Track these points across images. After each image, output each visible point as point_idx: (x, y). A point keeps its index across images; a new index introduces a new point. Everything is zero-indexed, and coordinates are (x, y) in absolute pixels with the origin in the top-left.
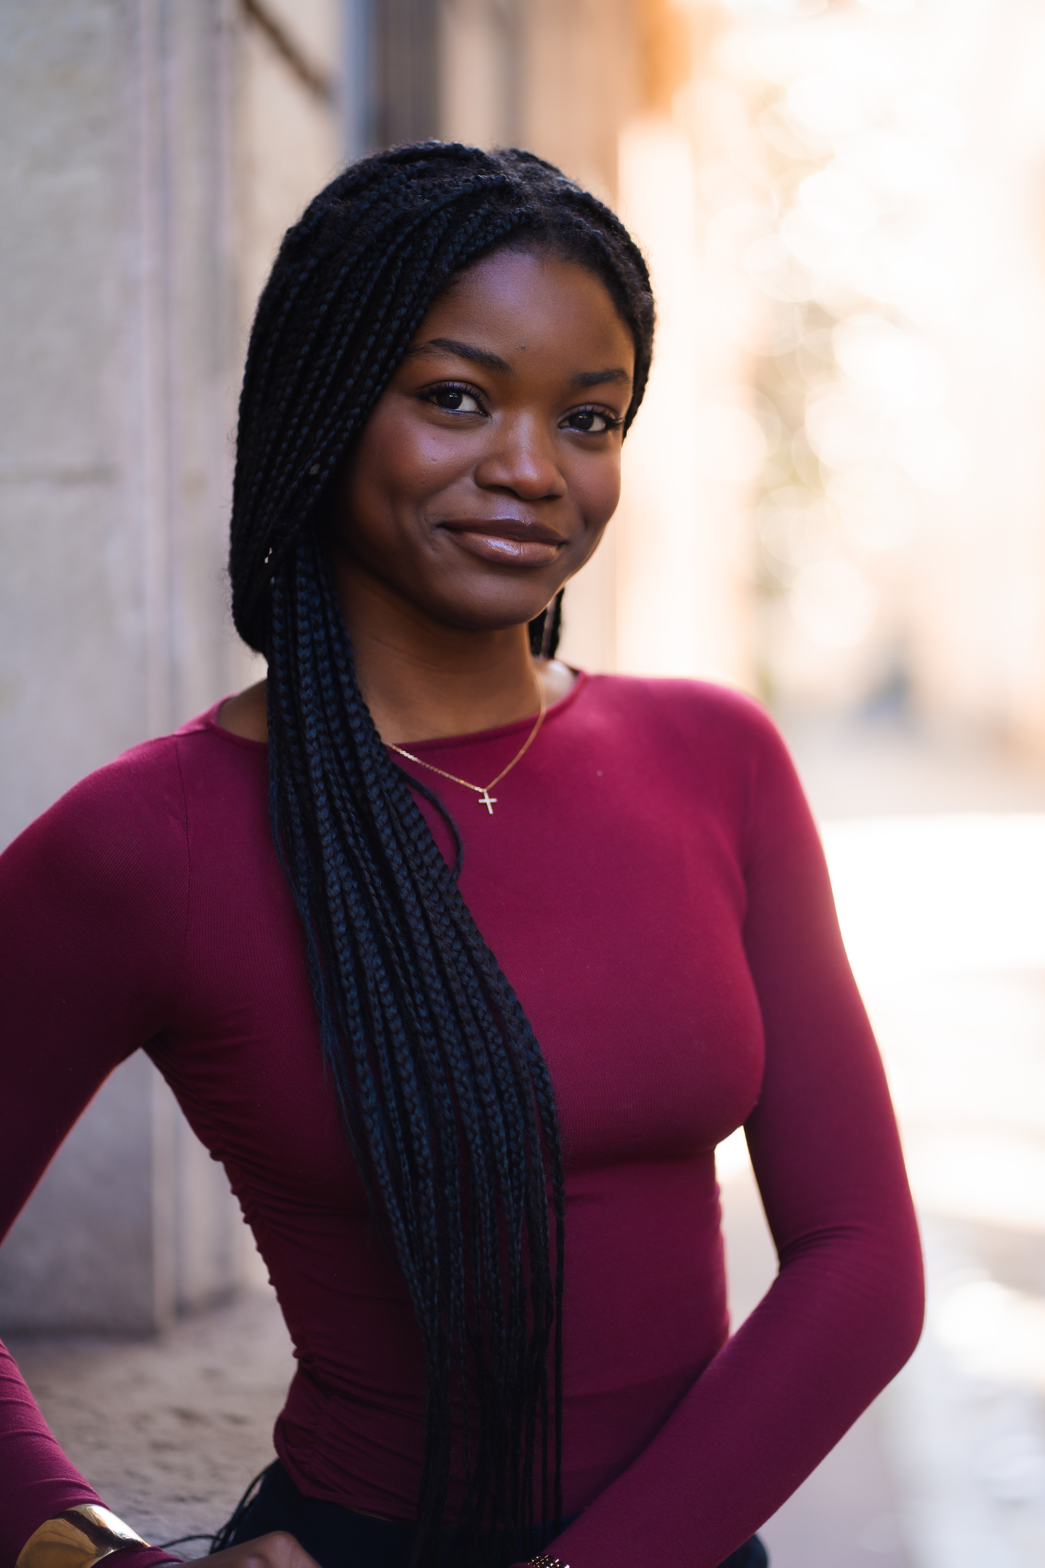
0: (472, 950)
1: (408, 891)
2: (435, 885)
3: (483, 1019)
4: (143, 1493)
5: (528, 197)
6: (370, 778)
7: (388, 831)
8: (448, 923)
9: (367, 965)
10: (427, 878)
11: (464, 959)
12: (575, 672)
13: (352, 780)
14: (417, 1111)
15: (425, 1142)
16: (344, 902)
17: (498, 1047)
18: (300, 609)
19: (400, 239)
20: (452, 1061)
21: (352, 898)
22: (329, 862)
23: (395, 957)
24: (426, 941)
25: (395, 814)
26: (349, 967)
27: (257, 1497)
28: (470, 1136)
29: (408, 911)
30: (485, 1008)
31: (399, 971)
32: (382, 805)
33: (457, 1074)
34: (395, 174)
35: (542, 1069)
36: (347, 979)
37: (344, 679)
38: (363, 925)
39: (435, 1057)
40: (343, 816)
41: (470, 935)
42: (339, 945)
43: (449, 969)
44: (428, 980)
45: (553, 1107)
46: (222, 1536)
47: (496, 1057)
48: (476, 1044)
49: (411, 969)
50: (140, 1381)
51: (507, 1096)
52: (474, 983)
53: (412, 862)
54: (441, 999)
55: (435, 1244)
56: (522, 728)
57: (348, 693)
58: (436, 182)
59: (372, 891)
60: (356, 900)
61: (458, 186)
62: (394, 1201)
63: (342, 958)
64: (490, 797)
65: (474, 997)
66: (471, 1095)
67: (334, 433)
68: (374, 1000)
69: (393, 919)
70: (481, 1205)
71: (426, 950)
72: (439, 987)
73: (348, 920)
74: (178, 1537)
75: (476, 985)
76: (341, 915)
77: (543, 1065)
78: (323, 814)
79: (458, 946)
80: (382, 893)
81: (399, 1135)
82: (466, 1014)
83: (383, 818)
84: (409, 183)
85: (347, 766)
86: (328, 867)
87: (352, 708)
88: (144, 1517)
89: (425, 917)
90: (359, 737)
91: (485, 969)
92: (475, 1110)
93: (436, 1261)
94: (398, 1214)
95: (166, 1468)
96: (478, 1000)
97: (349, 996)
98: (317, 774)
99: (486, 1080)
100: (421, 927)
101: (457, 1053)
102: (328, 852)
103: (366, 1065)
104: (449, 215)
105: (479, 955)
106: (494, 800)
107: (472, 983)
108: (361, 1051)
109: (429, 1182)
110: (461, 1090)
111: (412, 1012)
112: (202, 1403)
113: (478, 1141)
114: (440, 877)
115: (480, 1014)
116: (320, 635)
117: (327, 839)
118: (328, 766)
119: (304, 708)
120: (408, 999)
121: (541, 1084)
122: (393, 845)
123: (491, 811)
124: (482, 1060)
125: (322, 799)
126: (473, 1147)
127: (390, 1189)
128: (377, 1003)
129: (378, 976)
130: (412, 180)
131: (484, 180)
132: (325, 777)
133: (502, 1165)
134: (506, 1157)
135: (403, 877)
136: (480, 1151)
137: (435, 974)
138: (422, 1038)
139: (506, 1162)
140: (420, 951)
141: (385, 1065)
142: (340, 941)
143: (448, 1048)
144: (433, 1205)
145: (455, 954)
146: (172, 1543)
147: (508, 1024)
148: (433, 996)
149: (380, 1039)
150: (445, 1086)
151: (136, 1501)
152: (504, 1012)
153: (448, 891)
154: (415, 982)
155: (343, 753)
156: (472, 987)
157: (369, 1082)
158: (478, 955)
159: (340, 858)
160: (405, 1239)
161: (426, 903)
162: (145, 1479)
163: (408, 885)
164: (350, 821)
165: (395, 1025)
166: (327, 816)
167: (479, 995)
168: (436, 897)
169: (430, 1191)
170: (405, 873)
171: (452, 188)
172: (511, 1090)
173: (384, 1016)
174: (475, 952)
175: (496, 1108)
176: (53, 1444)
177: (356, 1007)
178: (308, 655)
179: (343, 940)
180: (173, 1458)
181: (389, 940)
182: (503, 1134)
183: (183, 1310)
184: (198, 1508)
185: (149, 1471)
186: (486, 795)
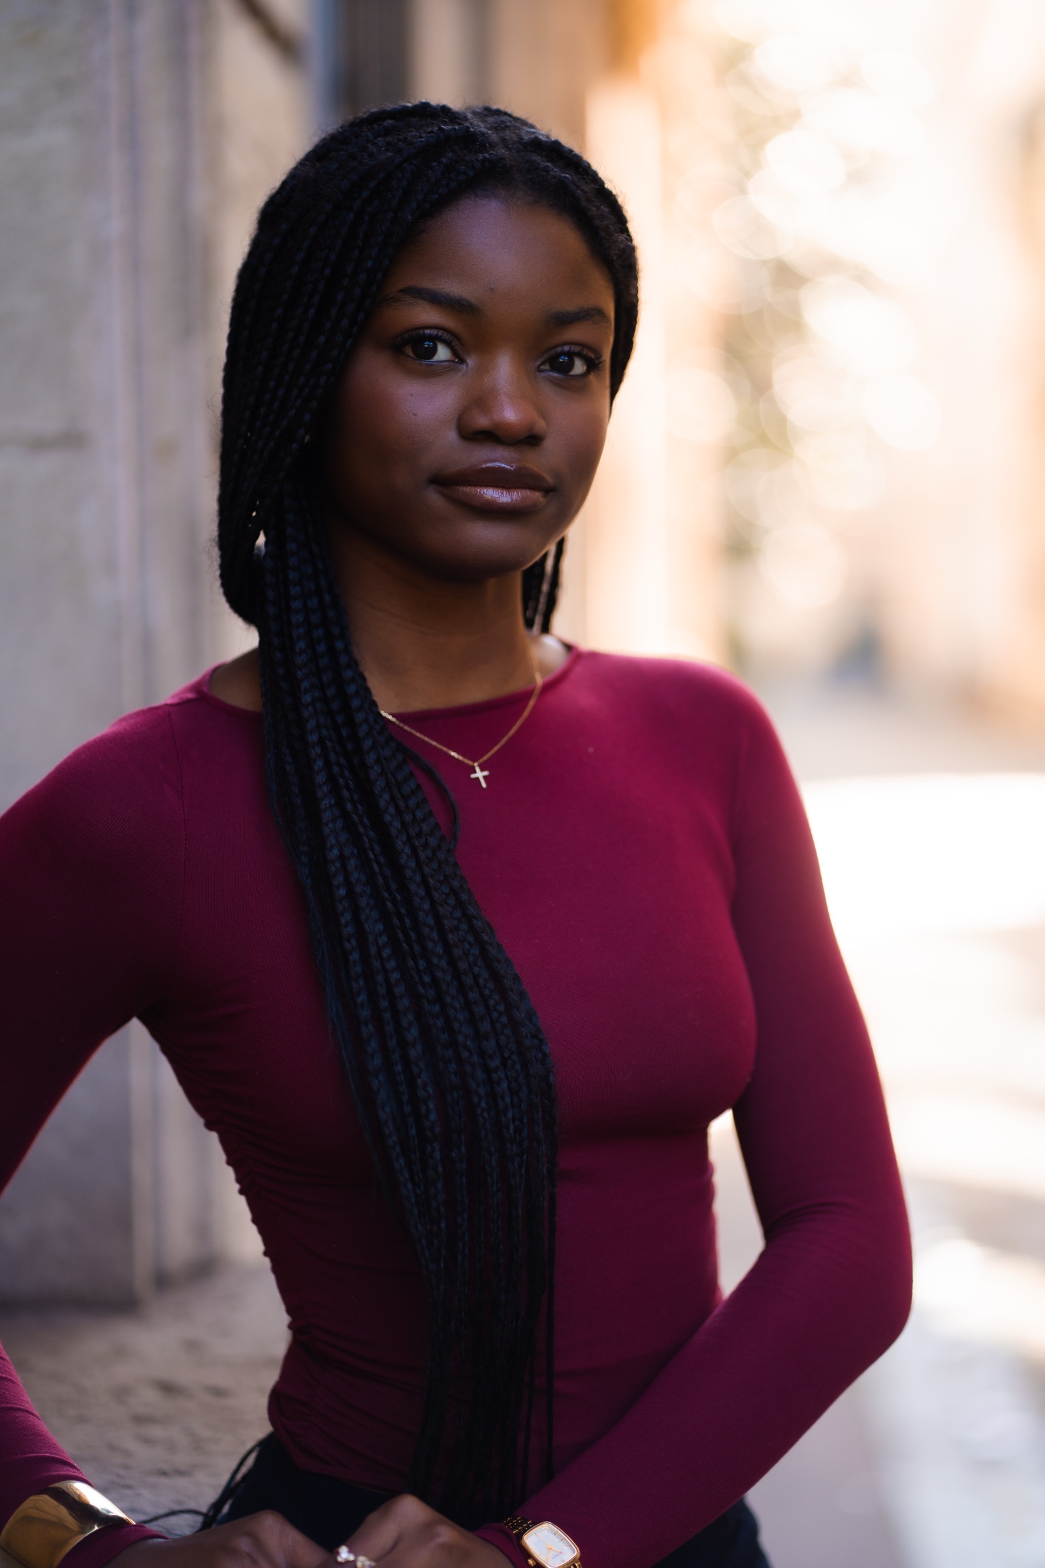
0: (473, 919)
1: (407, 856)
2: (434, 853)
3: (485, 987)
4: (126, 1467)
5: (493, 145)
6: (367, 744)
7: (386, 796)
8: (448, 891)
9: (368, 930)
10: (426, 846)
11: (464, 926)
12: (569, 647)
13: (350, 746)
14: (422, 1076)
15: (431, 1106)
16: (344, 867)
17: (500, 1014)
18: (292, 575)
19: (365, 194)
20: (456, 1025)
21: (352, 863)
22: (327, 826)
23: (396, 921)
24: (427, 906)
25: (393, 781)
26: (350, 930)
27: (250, 1472)
28: (476, 1099)
29: (408, 876)
30: (486, 976)
31: (401, 936)
32: (379, 771)
33: (461, 1038)
34: (363, 134)
35: (541, 1041)
36: (349, 941)
37: (339, 645)
38: (363, 890)
39: (440, 1022)
40: (340, 782)
41: (470, 904)
42: (340, 908)
43: (450, 936)
44: (430, 945)
45: (552, 1078)
46: (211, 1514)
47: (498, 1024)
48: (479, 1010)
49: (413, 935)
50: (121, 1353)
51: (509, 1063)
52: (475, 951)
53: (411, 829)
54: (443, 963)
55: (442, 1208)
56: (518, 700)
57: (344, 659)
58: (400, 137)
59: (372, 856)
60: (357, 865)
61: (421, 137)
62: (402, 1161)
63: (343, 921)
64: (482, 770)
66: (475, 1059)
67: (308, 390)
68: (377, 964)
69: (393, 886)
70: (488, 1169)
71: (427, 915)
72: (441, 951)
73: (348, 883)
74: (162, 1511)
75: (477, 952)
76: (340, 879)
77: (542, 1037)
78: (321, 778)
79: (458, 914)
80: (382, 860)
81: (405, 1098)
82: (468, 980)
83: (380, 783)
84: (375, 141)
85: (344, 732)
86: (327, 831)
87: (348, 674)
88: (127, 1492)
89: (424, 882)
90: (355, 703)
91: (485, 937)
92: (480, 1075)
93: (443, 1225)
94: (406, 1174)
95: (148, 1441)
96: (479, 967)
97: (351, 958)
98: (313, 738)
99: (490, 1045)
100: (422, 892)
101: (461, 1017)
102: (327, 816)
103: (370, 1027)
104: (412, 167)
105: (480, 924)
107: (472, 951)
108: (365, 1013)
109: (436, 1146)
110: (465, 1054)
111: (415, 975)
112: (184, 1374)
113: (484, 1105)
114: (439, 847)
115: (481, 981)
116: (313, 603)
117: (325, 802)
118: (324, 732)
119: (299, 672)
120: (411, 963)
121: (540, 1055)
122: (392, 810)
123: (484, 785)
124: (485, 1026)
125: (319, 764)
126: (479, 1110)
127: (398, 1149)
128: (380, 967)
129: (380, 942)
130: (379, 139)
131: (447, 130)
132: (321, 741)
133: (508, 1130)
134: (511, 1122)
135: (403, 842)
136: (486, 1115)
137: (436, 938)
138: (425, 1002)
139: (512, 1127)
140: (421, 916)
141: (390, 1029)
142: (341, 903)
143: (452, 1012)
144: (440, 1169)
145: (456, 922)
146: (156, 1519)
147: (510, 993)
148: (435, 960)
149: (384, 1004)
150: (450, 1051)
151: (118, 1475)
152: (505, 981)
153: (446, 860)
154: (417, 948)
155: (340, 719)
156: (473, 955)
157: (374, 1044)
158: (478, 924)
159: (339, 824)
160: (413, 1200)
161: (426, 870)
162: (127, 1453)
163: (407, 850)
164: (347, 787)
165: (399, 990)
166: (324, 780)
167: (480, 963)
168: (435, 865)
169: (437, 1155)
170: (404, 838)
171: (415, 140)
172: (514, 1057)
173: (387, 981)
174: (476, 921)
175: (501, 1074)
176: (36, 1420)
177: (359, 969)
178: (301, 619)
179: (344, 903)
180: (156, 1432)
181: (389, 905)
182: (508, 1100)
183: (163, 1281)
184: (181, 1482)
185: (131, 1445)
186: (478, 769)
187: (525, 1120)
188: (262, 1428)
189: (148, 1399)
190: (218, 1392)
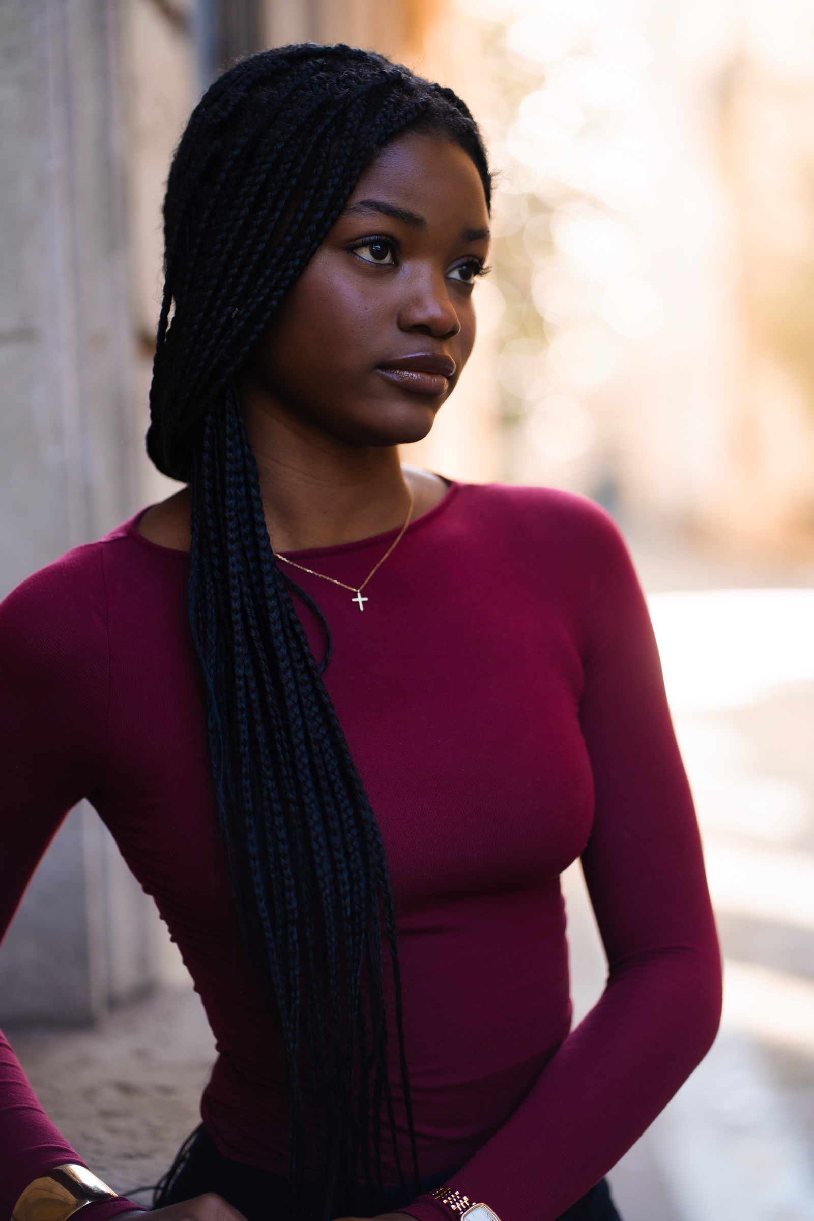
1: (289, 679)
3: (339, 792)
4: (98, 1152)
5: (417, 90)
6: (269, 579)
7: (278, 626)
8: (317, 710)
11: (327, 741)
12: (448, 483)
15: (293, 895)
17: (349, 816)
24: (299, 722)
29: (286, 695)
30: (340, 784)
40: (248, 610)
43: (314, 747)
46: (163, 1185)
47: (347, 824)
48: (331, 811)
49: (286, 746)
51: (353, 857)
52: (334, 762)
54: (307, 771)
59: (265, 677)
61: (367, 78)
64: (362, 596)
65: (333, 774)
66: (324, 852)
69: (275, 703)
71: (299, 729)
72: (307, 761)
73: (247, 698)
74: (133, 1188)
75: (336, 764)
78: (237, 605)
79: (323, 730)
80: (270, 679)
83: (274, 615)
85: (252, 567)
86: (237, 651)
89: (300, 702)
92: (327, 864)
95: (114, 1131)
96: (336, 776)
97: (244, 761)
98: (234, 570)
99: (336, 840)
100: (297, 711)
102: (238, 638)
106: (366, 599)
107: (332, 762)
112: (137, 1076)
113: (328, 890)
115: (336, 788)
117: (237, 627)
122: (281, 638)
123: (362, 609)
124: (335, 824)
125: (236, 593)
126: (324, 895)
131: (388, 74)
135: (286, 666)
136: (329, 899)
137: (304, 750)
138: (292, 805)
140: (294, 730)
143: (309, 812)
145: (320, 736)
147: (360, 795)
152: (357, 785)
156: (332, 766)
162: (98, 1141)
164: (252, 615)
167: (337, 772)
168: (309, 687)
170: (288, 663)
171: (363, 80)
175: (344, 865)
176: (43, 1115)
180: (120, 1123)
181: (274, 721)
183: (114, 1003)
184: (144, 1163)
185: (100, 1134)
186: (359, 595)
187: (363, 905)
188: (196, 1121)
189: (110, 1098)
190: (166, 1090)
